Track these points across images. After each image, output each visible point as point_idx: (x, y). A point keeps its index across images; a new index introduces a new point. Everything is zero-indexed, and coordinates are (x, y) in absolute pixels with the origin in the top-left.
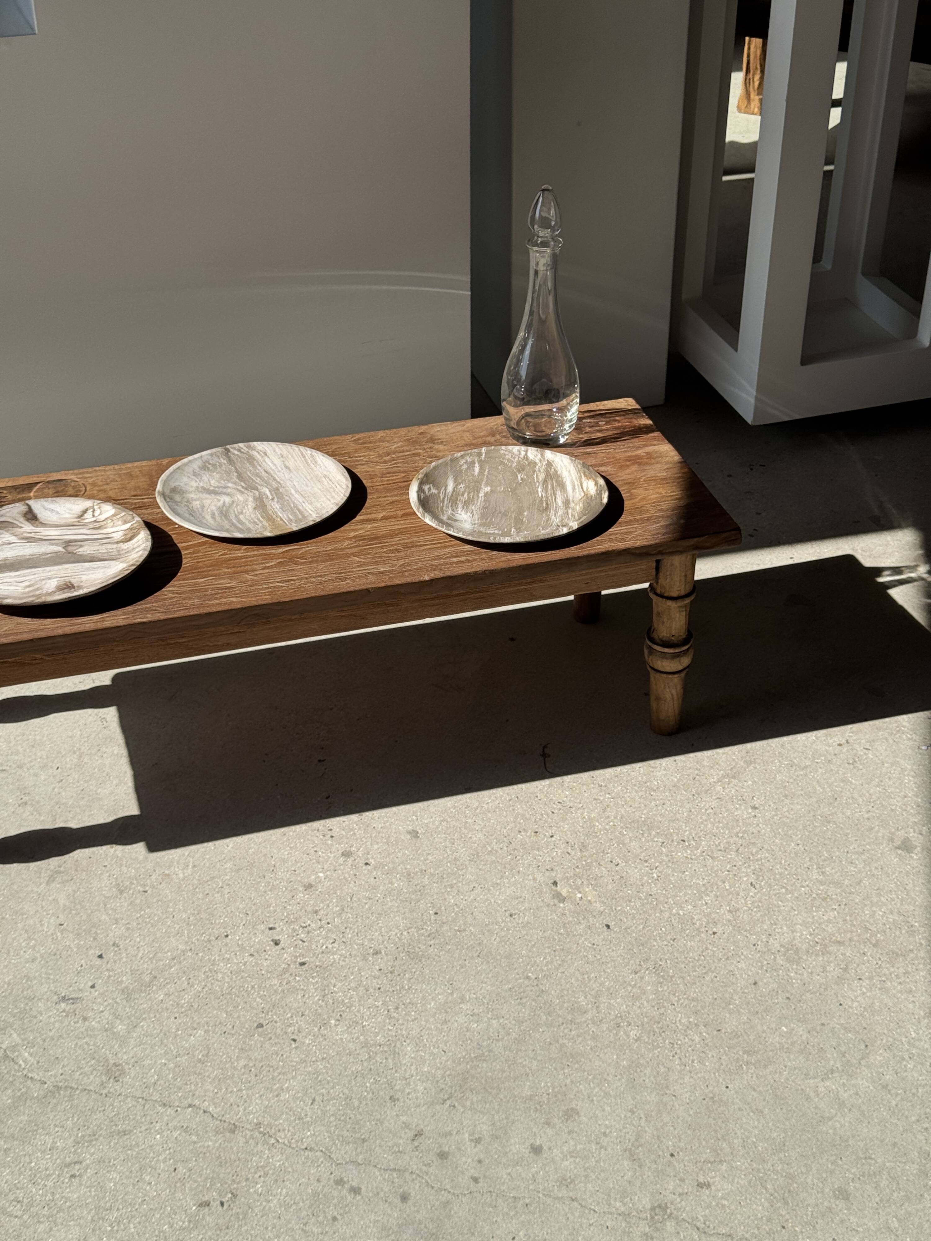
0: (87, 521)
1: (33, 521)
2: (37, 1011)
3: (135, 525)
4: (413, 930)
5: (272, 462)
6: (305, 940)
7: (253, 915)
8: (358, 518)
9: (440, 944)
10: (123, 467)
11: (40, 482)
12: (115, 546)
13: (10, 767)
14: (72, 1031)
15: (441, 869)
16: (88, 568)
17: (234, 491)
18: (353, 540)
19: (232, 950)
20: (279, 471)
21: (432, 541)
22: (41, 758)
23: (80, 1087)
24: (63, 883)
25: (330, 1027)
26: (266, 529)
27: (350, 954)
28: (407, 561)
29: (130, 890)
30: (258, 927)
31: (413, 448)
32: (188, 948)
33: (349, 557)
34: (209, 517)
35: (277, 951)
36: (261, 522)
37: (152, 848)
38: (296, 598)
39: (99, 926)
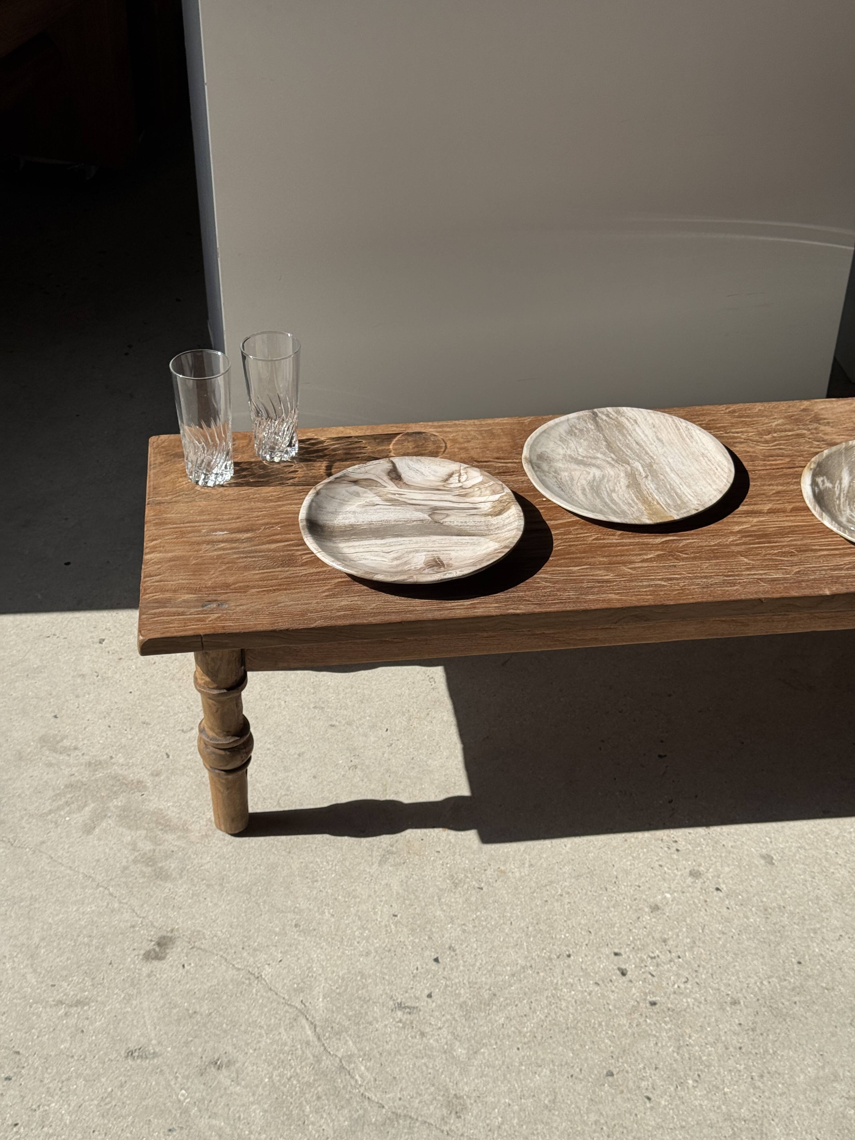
0: (452, 486)
1: (397, 481)
2: (373, 1017)
3: (505, 498)
4: (774, 979)
5: (643, 432)
6: (654, 973)
7: (596, 934)
8: (741, 508)
9: (806, 1002)
10: (483, 423)
11: (399, 434)
12: (483, 519)
13: (340, 722)
14: (410, 1047)
15: (802, 908)
16: (456, 543)
17: (604, 464)
18: (739, 536)
19: (575, 974)
20: (651, 444)
21: (829, 545)
22: (369, 716)
23: (420, 1119)
24: (396, 865)
25: (688, 1088)
26: (642, 514)
27: (706, 1000)
28: (802, 568)
29: (464, 883)
30: (603, 950)
31: (796, 428)
32: (528, 964)
33: (736, 556)
34: (579, 493)
35: (624, 982)
36: (637, 504)
37: (486, 838)
38: (681, 602)
39: (434, 923)
